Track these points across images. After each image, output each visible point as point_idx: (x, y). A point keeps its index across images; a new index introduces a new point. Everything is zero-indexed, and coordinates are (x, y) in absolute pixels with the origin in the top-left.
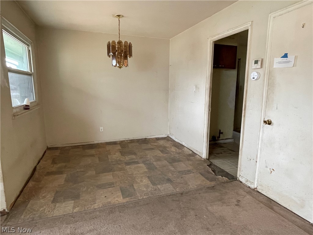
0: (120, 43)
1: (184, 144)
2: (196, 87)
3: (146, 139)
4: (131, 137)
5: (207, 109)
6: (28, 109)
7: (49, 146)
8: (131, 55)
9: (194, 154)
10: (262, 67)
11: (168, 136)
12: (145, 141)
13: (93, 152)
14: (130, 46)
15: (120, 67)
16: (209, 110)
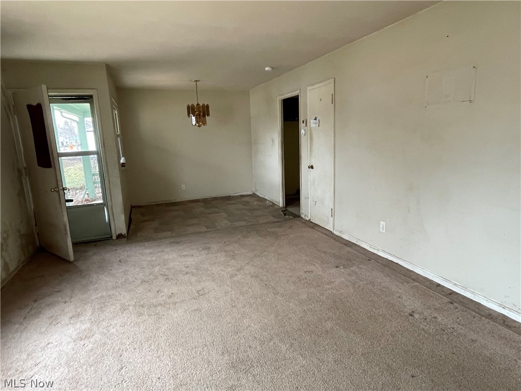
0: (198, 104)
1: (266, 198)
2: (272, 140)
3: (230, 196)
4: (214, 195)
5: (281, 161)
6: (124, 166)
7: (133, 205)
8: (208, 115)
9: (274, 205)
10: (306, 126)
11: (254, 193)
12: (229, 198)
13: (176, 208)
14: (208, 106)
15: (199, 126)
16: (283, 162)
